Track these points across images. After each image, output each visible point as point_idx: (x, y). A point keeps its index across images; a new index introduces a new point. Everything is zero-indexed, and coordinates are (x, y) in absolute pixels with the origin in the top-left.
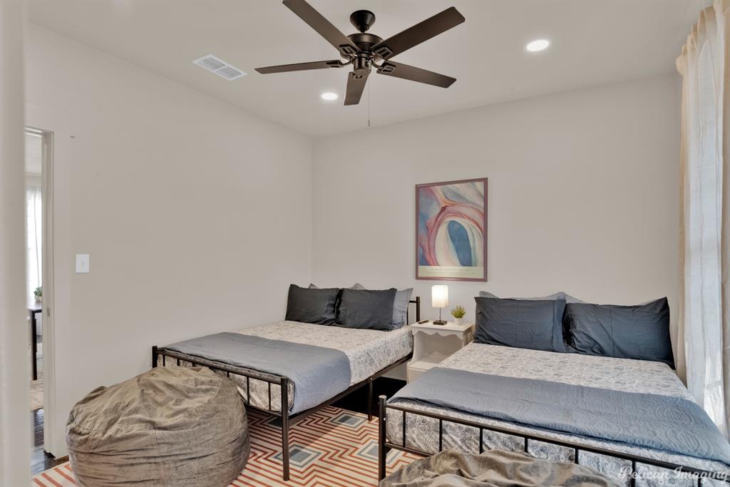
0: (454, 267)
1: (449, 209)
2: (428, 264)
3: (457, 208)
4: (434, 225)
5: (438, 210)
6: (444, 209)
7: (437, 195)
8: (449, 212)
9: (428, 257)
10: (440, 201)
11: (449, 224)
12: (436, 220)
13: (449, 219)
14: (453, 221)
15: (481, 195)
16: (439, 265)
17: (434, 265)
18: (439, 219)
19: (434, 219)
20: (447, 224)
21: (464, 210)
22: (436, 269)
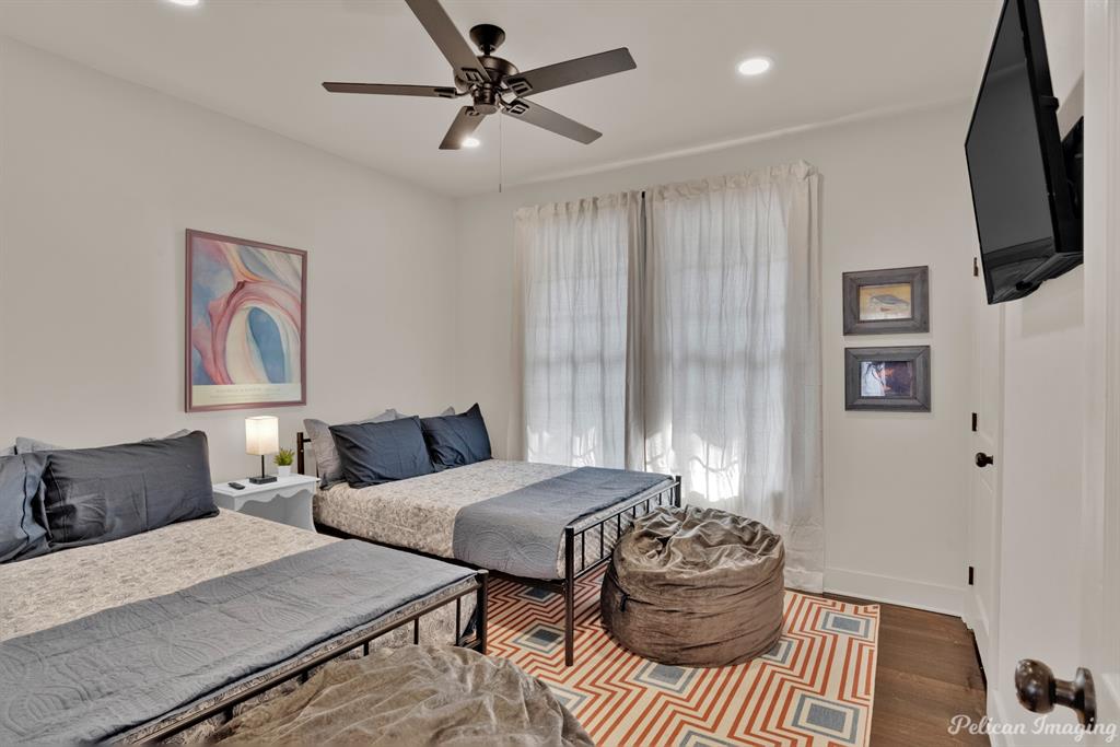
0: (258, 386)
1: (250, 287)
2: (211, 381)
3: (262, 288)
4: (225, 311)
5: (231, 287)
6: (241, 285)
7: (229, 257)
8: (249, 293)
9: (212, 369)
10: (236, 271)
11: (251, 312)
12: (228, 302)
13: (250, 305)
14: (256, 308)
15: (296, 272)
16: (232, 383)
17: (225, 383)
18: (233, 302)
19: (224, 301)
20: (248, 312)
21: (272, 293)
22: (229, 391)
